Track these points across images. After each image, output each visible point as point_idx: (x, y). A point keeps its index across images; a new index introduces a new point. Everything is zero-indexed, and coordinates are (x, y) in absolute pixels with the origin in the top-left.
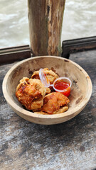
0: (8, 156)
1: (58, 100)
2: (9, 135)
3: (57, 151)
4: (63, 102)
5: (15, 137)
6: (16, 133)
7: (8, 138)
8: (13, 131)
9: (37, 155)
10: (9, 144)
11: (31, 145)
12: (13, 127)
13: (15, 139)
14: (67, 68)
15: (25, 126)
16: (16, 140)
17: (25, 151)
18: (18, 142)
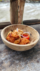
0: (3, 67)
1: (25, 40)
2: (3, 57)
3: (27, 63)
4: (27, 41)
5: (6, 58)
6: (7, 56)
7: (3, 59)
8: (5, 55)
9: (17, 66)
10: (4, 61)
11: (14, 61)
14: (27, 29)
15: (11, 53)
16: (7, 60)
17: (12, 64)
18: (8, 60)
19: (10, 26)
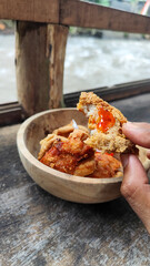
2: (37, 239)
5: (50, 240)
6: (49, 233)
7: (38, 246)
8: (40, 230)
9: (102, 257)
10: (45, 255)
11: (85, 244)
12: (39, 224)
13: (50, 243)
15: (59, 217)
16: (55, 245)
18: (61, 247)
19: (42, 117)
